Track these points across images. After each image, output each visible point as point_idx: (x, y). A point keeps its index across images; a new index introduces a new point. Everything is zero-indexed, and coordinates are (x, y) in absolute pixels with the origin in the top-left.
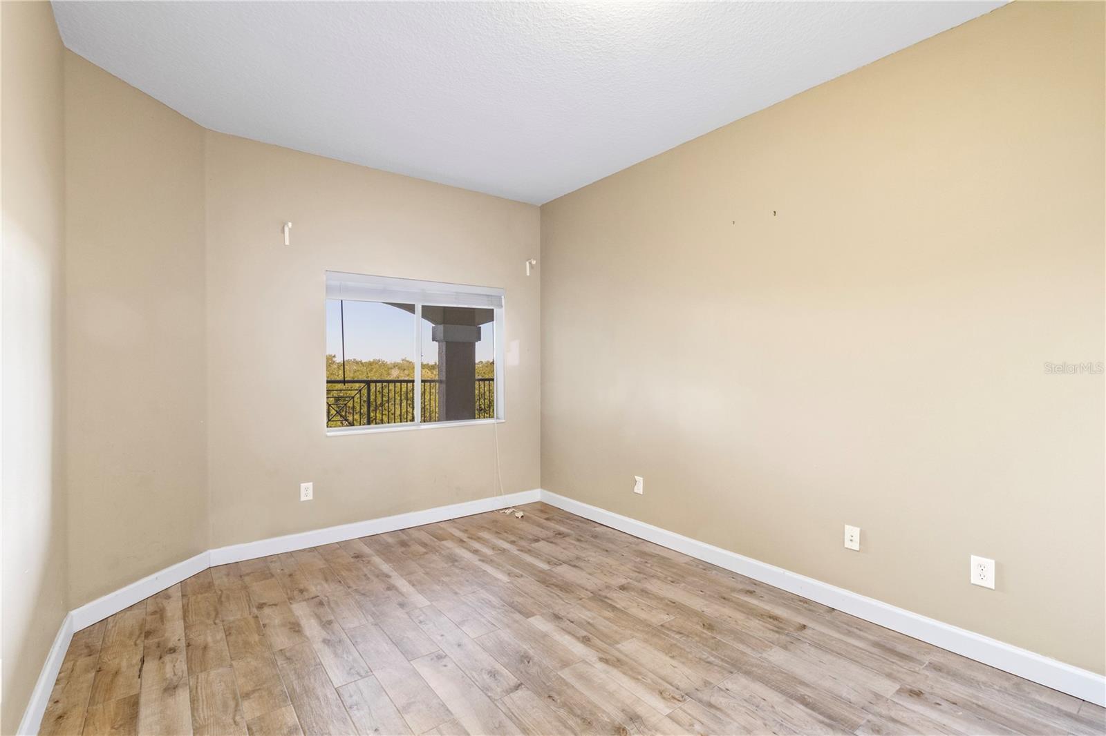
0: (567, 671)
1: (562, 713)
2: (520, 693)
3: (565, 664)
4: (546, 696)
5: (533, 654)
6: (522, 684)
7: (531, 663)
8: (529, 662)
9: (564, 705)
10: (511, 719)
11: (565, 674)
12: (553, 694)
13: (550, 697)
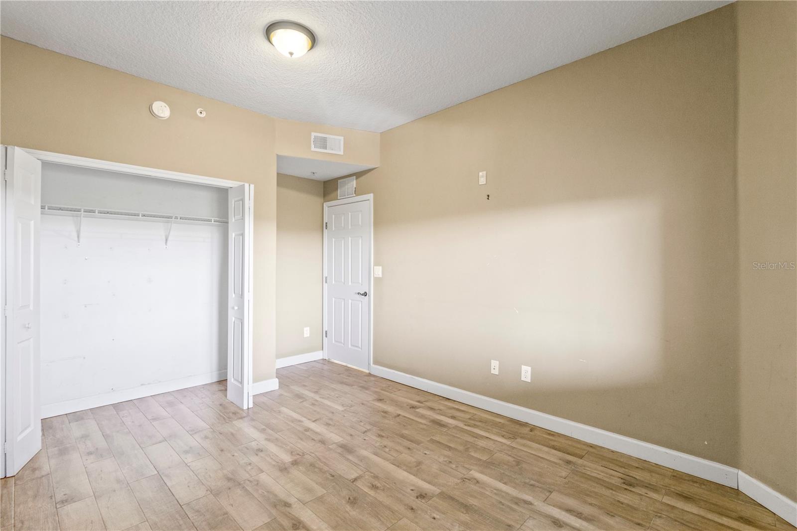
0: (320, 494)
1: (326, 468)
2: (353, 476)
3: (320, 500)
4: (335, 476)
5: (347, 506)
6: (352, 482)
7: (348, 498)
8: (349, 499)
9: (325, 472)
10: (355, 463)
11: (320, 491)
12: (332, 478)
13: (333, 476)
